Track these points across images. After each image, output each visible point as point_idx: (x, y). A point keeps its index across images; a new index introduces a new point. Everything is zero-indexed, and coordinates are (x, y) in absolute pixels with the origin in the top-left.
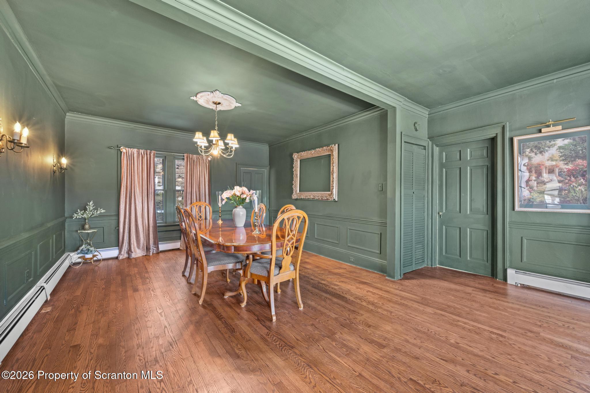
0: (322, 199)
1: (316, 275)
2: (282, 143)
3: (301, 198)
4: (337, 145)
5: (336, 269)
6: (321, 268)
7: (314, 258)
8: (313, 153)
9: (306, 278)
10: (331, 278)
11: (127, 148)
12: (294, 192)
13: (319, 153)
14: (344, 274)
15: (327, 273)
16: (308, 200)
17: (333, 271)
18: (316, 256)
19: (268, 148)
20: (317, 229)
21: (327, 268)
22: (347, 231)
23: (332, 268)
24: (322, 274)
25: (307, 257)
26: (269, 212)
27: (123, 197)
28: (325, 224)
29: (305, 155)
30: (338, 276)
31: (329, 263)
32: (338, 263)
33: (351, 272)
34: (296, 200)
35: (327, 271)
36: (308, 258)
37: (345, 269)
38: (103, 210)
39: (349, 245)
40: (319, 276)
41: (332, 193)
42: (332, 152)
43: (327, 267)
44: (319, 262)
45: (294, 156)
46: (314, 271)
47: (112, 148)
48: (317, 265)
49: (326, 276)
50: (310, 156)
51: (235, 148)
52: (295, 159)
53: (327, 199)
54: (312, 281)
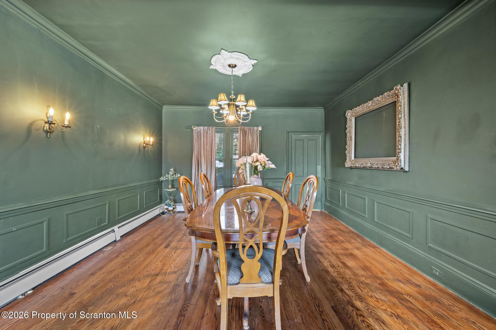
0: (382, 168)
1: (354, 283)
2: (336, 102)
3: (356, 167)
4: (406, 85)
5: (400, 281)
6: (370, 271)
7: (369, 251)
8: (370, 105)
9: (334, 285)
10: (377, 300)
11: (196, 127)
12: (348, 159)
13: (378, 103)
14: (411, 299)
15: (376, 285)
16: (364, 168)
17: (390, 283)
18: (374, 247)
19: (324, 111)
20: (378, 210)
21: (380, 275)
22: (427, 221)
23: (391, 277)
24: (367, 284)
25: (359, 245)
26: (325, 181)
27: (194, 165)
28: (389, 204)
29: (360, 109)
30: (394, 300)
31: (390, 265)
32: (410, 269)
33: (428, 297)
34: (351, 168)
35: (378, 281)
36: (358, 249)
37: (419, 286)
38: (179, 175)
39: (430, 245)
40: (357, 288)
41: (397, 159)
42: (398, 97)
43: (382, 273)
44: (374, 259)
45: (348, 114)
46: (355, 275)
47: (187, 127)
48: (368, 264)
49: (371, 291)
50: (366, 110)
51: (252, 111)
52: (348, 117)
53: (391, 168)
54: (340, 294)
